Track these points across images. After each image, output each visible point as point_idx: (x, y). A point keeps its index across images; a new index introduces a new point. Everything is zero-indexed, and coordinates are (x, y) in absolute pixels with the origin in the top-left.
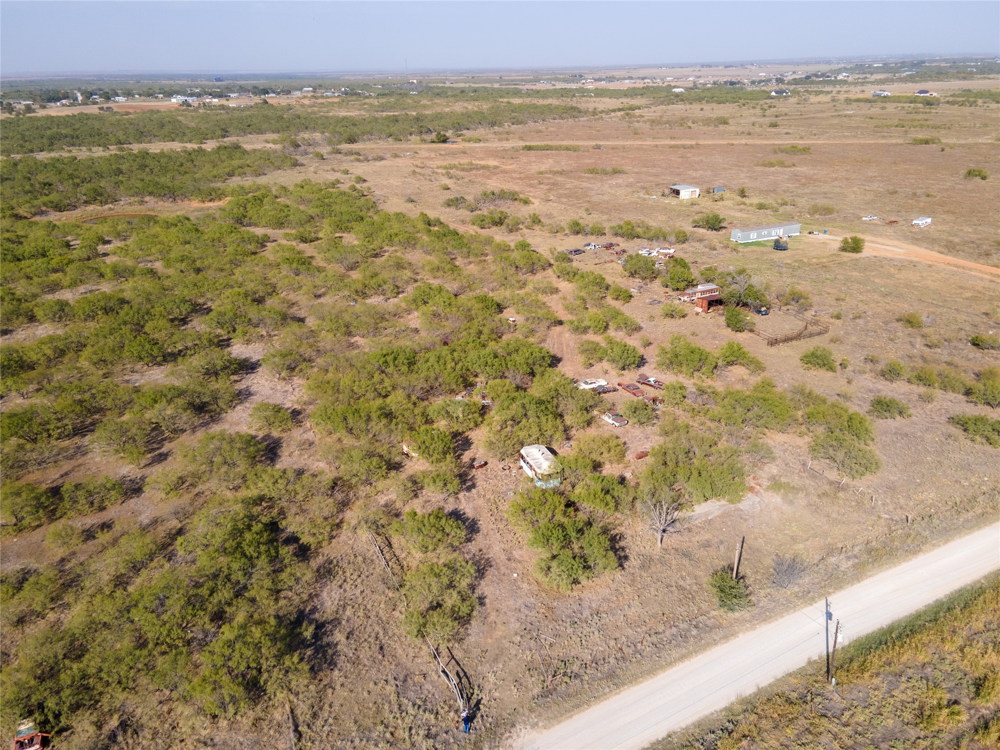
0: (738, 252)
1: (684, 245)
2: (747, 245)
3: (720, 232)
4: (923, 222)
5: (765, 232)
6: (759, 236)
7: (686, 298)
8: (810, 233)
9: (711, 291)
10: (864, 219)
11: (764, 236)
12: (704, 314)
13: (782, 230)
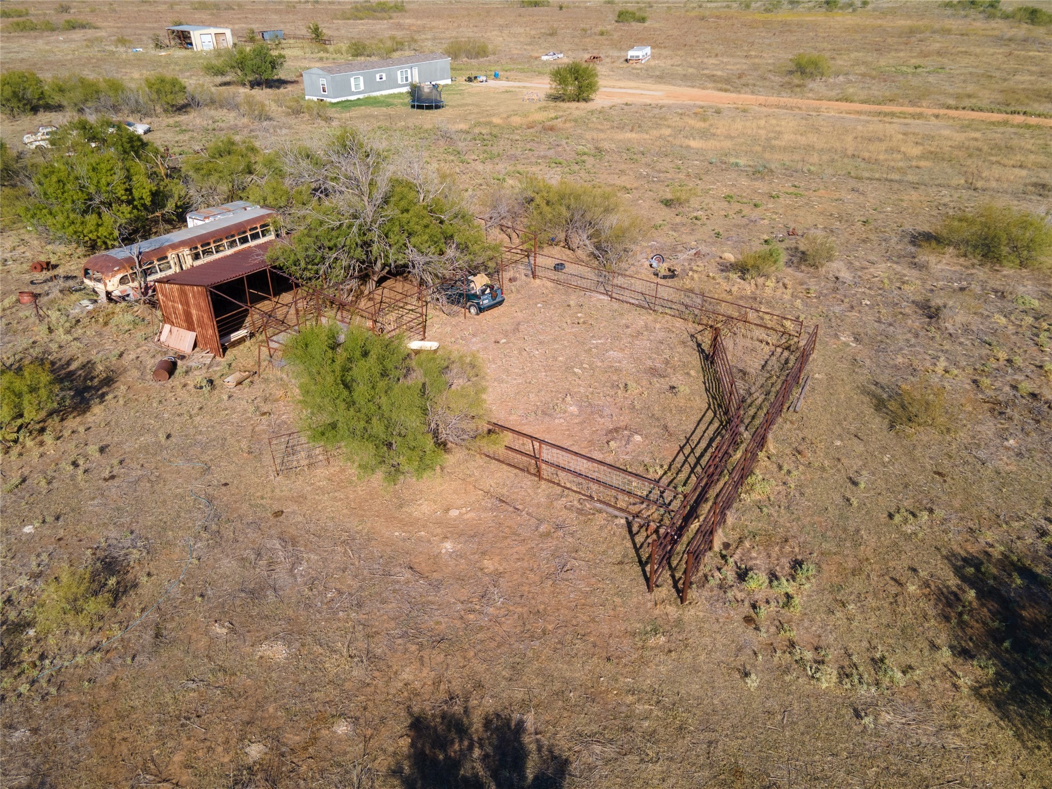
0: (328, 119)
1: (183, 118)
2: (346, 105)
3: (282, 90)
4: (642, 52)
5: (381, 75)
6: (371, 84)
7: (113, 284)
8: (470, 80)
9: (241, 233)
10: (544, 58)
11: (382, 86)
12: (205, 357)
13: (416, 71)
